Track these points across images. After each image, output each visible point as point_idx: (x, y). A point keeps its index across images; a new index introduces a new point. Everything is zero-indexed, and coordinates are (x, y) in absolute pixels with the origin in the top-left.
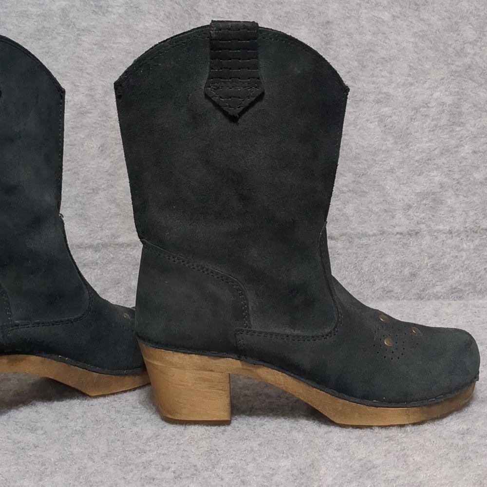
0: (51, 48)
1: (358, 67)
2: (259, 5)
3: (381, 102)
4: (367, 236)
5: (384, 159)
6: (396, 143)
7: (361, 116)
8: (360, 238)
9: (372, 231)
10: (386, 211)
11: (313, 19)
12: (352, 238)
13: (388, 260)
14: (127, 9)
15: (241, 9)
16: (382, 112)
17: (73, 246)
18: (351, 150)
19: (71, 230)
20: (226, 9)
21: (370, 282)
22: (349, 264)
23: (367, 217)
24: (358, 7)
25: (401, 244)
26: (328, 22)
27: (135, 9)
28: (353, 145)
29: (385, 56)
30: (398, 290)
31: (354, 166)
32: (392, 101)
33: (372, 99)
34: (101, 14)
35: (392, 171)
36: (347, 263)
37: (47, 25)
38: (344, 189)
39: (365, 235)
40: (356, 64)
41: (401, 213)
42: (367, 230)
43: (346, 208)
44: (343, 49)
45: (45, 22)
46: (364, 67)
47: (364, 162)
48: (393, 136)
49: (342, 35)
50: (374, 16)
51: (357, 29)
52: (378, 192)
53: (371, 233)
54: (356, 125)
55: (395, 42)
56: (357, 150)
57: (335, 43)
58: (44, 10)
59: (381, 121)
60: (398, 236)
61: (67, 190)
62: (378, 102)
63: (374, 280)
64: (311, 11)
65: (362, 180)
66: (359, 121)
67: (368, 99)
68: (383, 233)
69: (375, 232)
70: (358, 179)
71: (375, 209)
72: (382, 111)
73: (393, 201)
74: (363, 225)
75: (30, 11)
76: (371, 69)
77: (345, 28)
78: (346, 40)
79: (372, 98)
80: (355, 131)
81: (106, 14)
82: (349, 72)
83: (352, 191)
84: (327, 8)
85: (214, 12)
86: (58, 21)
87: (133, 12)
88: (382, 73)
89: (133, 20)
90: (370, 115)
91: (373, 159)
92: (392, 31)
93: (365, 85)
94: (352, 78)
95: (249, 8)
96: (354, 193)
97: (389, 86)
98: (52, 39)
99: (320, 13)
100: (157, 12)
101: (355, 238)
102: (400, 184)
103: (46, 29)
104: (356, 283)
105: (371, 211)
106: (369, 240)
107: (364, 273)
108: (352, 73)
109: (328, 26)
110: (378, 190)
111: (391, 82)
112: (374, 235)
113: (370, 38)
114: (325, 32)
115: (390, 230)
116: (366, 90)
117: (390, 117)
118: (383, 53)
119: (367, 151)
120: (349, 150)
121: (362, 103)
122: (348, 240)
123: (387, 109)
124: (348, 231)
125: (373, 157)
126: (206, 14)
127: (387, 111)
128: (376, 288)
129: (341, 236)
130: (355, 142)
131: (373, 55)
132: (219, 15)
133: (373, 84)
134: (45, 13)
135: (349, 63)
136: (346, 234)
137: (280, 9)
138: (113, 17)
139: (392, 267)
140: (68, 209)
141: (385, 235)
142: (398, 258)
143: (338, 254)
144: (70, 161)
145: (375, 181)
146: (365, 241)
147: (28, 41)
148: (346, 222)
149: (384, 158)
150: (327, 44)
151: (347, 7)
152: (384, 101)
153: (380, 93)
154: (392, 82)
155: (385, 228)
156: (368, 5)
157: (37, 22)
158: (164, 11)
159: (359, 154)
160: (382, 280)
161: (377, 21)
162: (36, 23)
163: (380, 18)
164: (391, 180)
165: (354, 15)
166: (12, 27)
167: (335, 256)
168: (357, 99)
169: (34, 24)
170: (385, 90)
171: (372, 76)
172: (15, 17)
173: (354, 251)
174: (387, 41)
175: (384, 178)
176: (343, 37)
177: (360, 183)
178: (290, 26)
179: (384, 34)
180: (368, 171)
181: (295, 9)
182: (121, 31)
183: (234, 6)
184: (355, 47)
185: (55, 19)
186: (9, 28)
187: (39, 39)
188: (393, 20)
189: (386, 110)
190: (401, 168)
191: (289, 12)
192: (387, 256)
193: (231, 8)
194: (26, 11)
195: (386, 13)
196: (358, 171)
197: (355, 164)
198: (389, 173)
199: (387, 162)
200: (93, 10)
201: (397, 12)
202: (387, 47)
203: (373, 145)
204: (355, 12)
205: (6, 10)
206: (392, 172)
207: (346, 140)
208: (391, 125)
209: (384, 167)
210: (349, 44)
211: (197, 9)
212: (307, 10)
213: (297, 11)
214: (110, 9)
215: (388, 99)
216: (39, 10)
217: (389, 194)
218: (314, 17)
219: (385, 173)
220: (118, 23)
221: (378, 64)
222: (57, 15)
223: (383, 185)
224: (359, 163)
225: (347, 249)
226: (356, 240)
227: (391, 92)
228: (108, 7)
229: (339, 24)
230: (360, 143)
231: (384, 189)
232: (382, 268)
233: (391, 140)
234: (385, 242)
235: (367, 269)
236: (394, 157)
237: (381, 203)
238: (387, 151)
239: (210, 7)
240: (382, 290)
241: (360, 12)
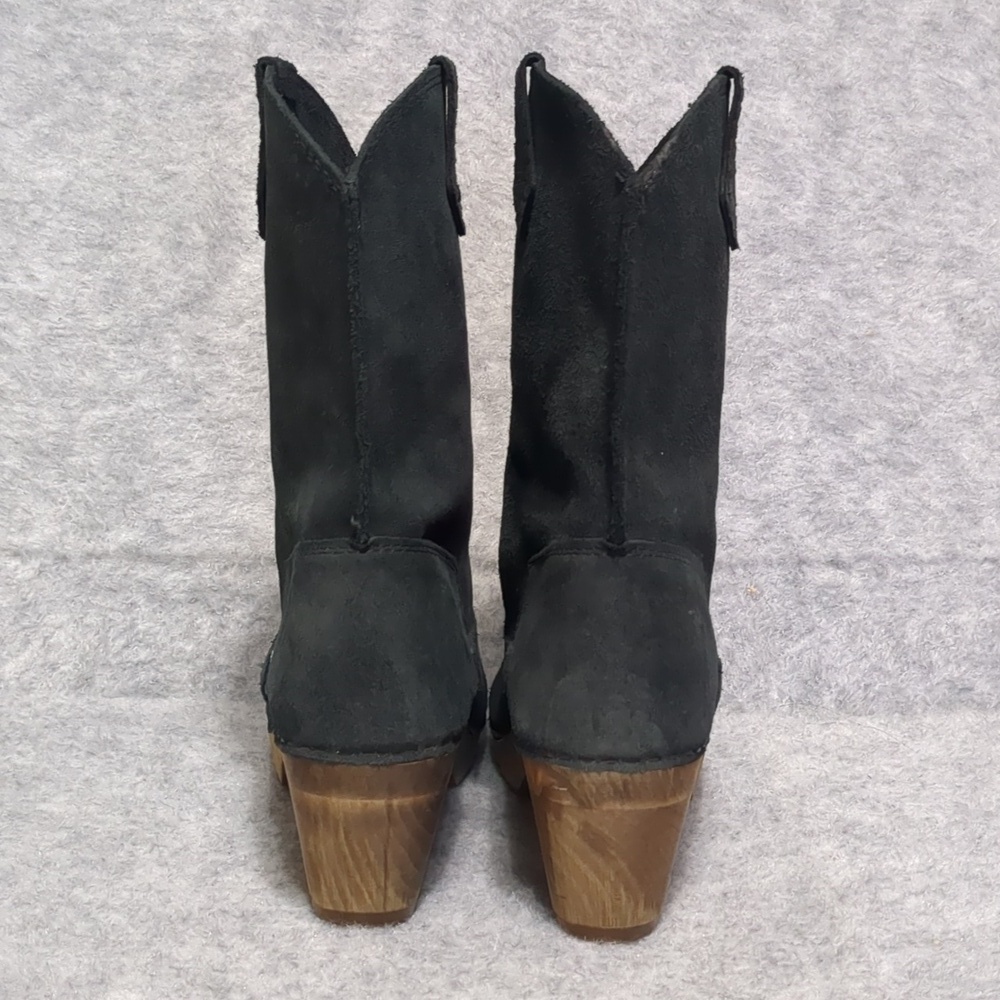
0: (225, 119)
1: (904, 187)
2: (689, 43)
3: (953, 267)
4: (916, 563)
5: (957, 393)
6: (986, 358)
7: (908, 295)
8: (900, 567)
9: (927, 552)
10: (960, 509)
11: (806, 78)
12: (883, 566)
13: (963, 618)
14: (395, 40)
15: (648, 50)
16: (956, 289)
17: (259, 559)
18: (885, 370)
19: (255, 524)
20: (615, 48)
21: (921, 666)
22: (875, 623)
23: (917, 522)
24: (907, 57)
25: (992, 584)
26: (841, 87)
27: (414, 40)
28: (890, 359)
29: (963, 167)
30: (982, 686)
31: (890, 406)
32: (979, 266)
33: (933, 259)
34: (340, 48)
35: (974, 420)
36: (870, 623)
37: (219, 68)
38: (868, 455)
39: (914, 560)
40: (900, 181)
41: (994, 514)
42: (917, 550)
43: (869, 498)
44: (870, 147)
45: (213, 61)
46: (918, 188)
47: (915, 398)
48: (978, 342)
49: (870, 117)
50: (941, 77)
51: (903, 104)
52: (944, 467)
53: (926, 557)
54: (897, 316)
55: (986, 136)
56: (898, 372)
57: (854, 134)
58: (212, 34)
59: (951, 307)
60: (987, 566)
61: (249, 433)
62: (947, 266)
63: (931, 662)
64: (803, 62)
65: (909, 438)
66: (903, 307)
67: (925, 258)
68: (952, 558)
69: (936, 554)
70: (902, 436)
71: (934, 502)
72: (955, 286)
73: (976, 488)
74: (908, 539)
75: (182, 34)
76: (933, 194)
77: (878, 102)
78: (878, 128)
79: (933, 257)
80: (894, 328)
81: (349, 50)
82: (883, 198)
83: (885, 461)
84: (838, 56)
85: (588, 55)
86: (241, 58)
87: (411, 46)
88: (958, 204)
89: (409, 65)
90: (929, 295)
91: (933, 392)
92: (981, 112)
93: (918, 228)
94: (891, 211)
95: (666, 50)
96: (889, 466)
97: (971, 233)
98: (227, 99)
99: (823, 66)
100: (462, 48)
101: (890, 566)
102: (993, 450)
103: (214, 76)
104: (890, 666)
105: (925, 506)
106: (922, 571)
107: (910, 646)
108: (891, 200)
109: (840, 95)
110: (943, 462)
111: (976, 223)
112: (933, 561)
113: (931, 124)
114: (832, 110)
115: (970, 551)
116: (921, 240)
117: (973, 300)
118: (959, 160)
119: (920, 374)
120: (880, 370)
121: (913, 267)
122: (875, 569)
123: (966, 282)
124: (876, 549)
125: (933, 388)
126: (572, 58)
127: (968, 286)
128: (935, 681)
129: (858, 561)
130: (893, 353)
131: (937, 162)
132: (599, 62)
133: (936, 226)
134: (216, 41)
135: (883, 178)
136: (870, 557)
137: (735, 53)
138: (364, 55)
139: (973, 635)
140: (250, 476)
141: (957, 563)
142: (985, 615)
143: (851, 601)
144: (258, 369)
145: (936, 442)
146: (911, 573)
147: (174, 102)
148: (870, 529)
149: (958, 389)
150: (836, 133)
151: (882, 56)
152: (961, 266)
153: (952, 246)
154: (979, 225)
155: (959, 548)
156: (929, 53)
157: (195, 58)
158: (477, 47)
159: (902, 380)
160: (948, 662)
161: (949, 91)
162: (193, 63)
163: (955, 83)
164: (973, 441)
165: (898, 73)
166: (137, 68)
167: (846, 604)
168: (901, 258)
169: (190, 65)
170: (962, 240)
171: (935, 208)
172: (147, 45)
173: (888, 595)
174: (970, 134)
175: (958, 434)
176: (873, 121)
177: (903, 444)
178: (755, 93)
179: (963, 118)
180: (922, 417)
181: (768, 55)
182: (382, 87)
183: (633, 44)
184: (899, 143)
185: (236, 54)
186: (133, 70)
187: (199, 97)
188: (984, 88)
189: (963, 285)
190: (995, 414)
191: (754, 62)
192: (960, 610)
193: (626, 47)
194: (171, 34)
195: (968, 73)
196: (900, 417)
197: (893, 402)
198: (968, 425)
199: (964, 399)
200: (322, 40)
201: (992, 72)
202: (970, 148)
203: (935, 360)
204: (901, 67)
205: (127, 30)
206: (977, 423)
207: (874, 347)
208: (975, 318)
209: (960, 410)
210: (886, 137)
211: (551, 46)
212: (794, 59)
213: (771, 60)
214: (358, 38)
215: (969, 261)
216: (200, 32)
217: (968, 470)
218: (809, 74)
219: (960, 425)
220: (376, 69)
221: (948, 182)
222: (240, 46)
223: (954, 449)
224: (901, 400)
225: (871, 591)
226: (892, 571)
227: (977, 244)
228: (354, 34)
229: (865, 93)
230: (905, 354)
231: (956, 458)
232: (950, 637)
233: (973, 352)
234: (958, 578)
235: (916, 637)
236: (981, 390)
237: (950, 489)
238: (963, 376)
239: (580, 43)
240: (949, 685)
241: (911, 67)
